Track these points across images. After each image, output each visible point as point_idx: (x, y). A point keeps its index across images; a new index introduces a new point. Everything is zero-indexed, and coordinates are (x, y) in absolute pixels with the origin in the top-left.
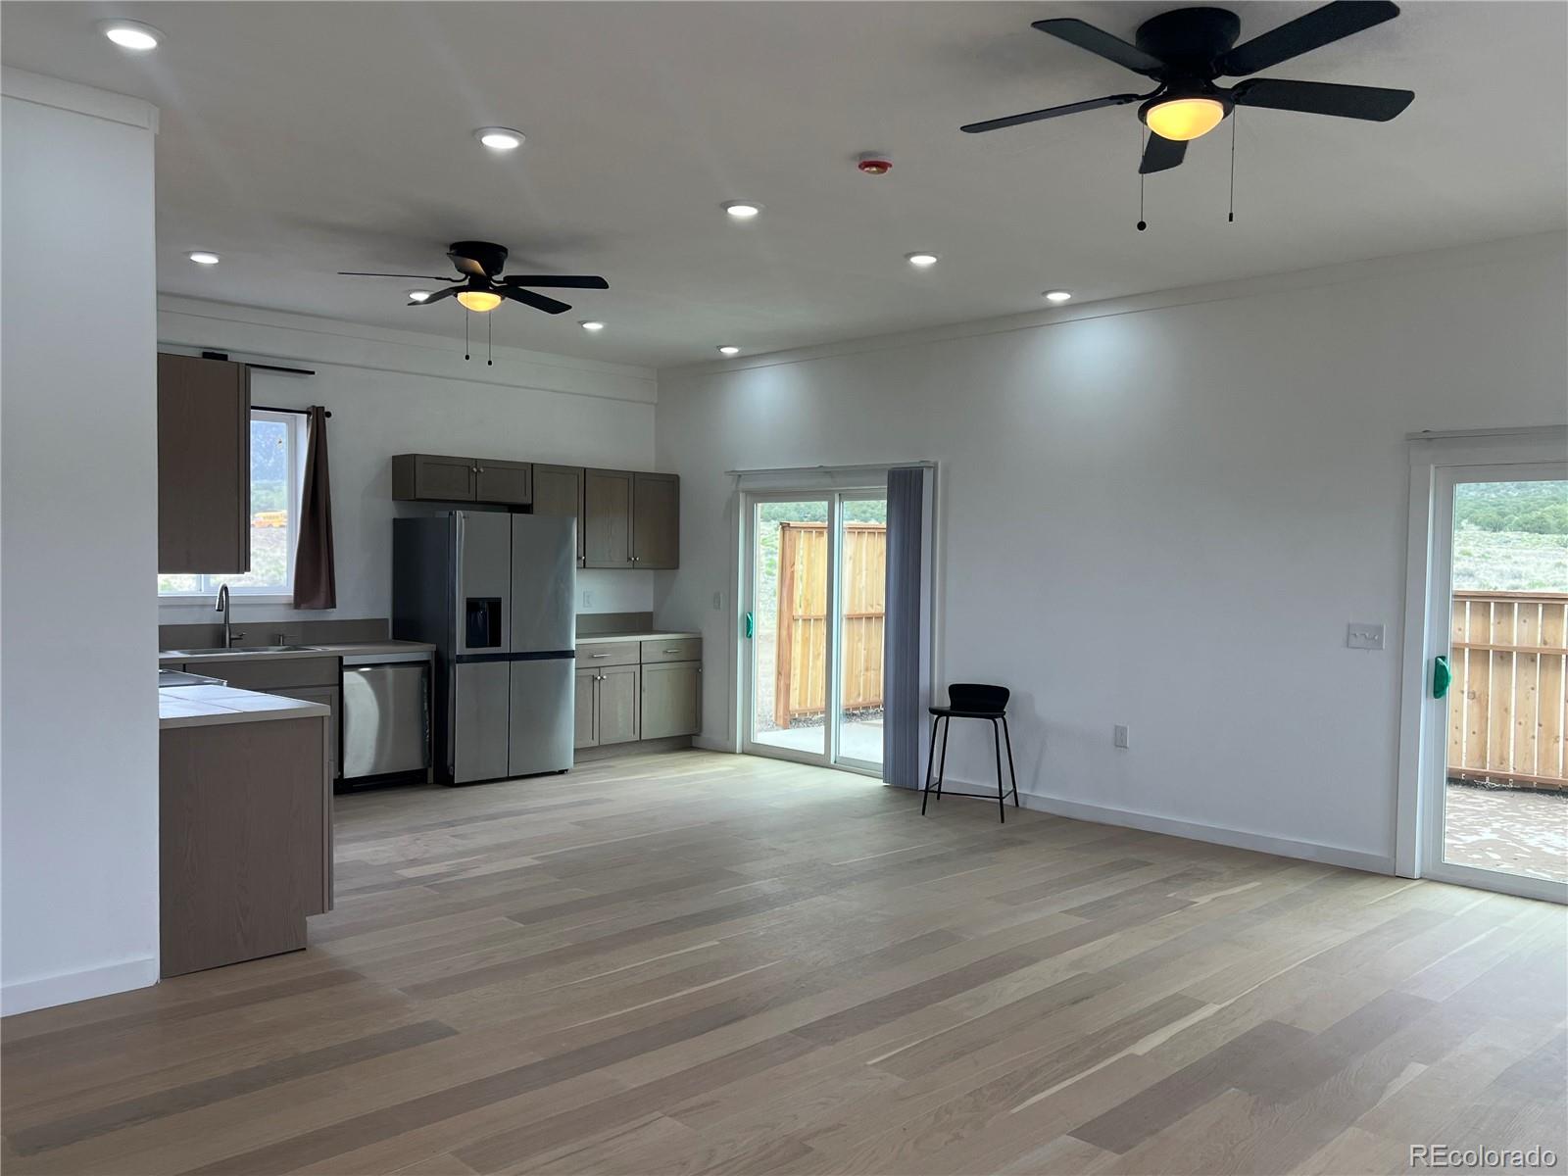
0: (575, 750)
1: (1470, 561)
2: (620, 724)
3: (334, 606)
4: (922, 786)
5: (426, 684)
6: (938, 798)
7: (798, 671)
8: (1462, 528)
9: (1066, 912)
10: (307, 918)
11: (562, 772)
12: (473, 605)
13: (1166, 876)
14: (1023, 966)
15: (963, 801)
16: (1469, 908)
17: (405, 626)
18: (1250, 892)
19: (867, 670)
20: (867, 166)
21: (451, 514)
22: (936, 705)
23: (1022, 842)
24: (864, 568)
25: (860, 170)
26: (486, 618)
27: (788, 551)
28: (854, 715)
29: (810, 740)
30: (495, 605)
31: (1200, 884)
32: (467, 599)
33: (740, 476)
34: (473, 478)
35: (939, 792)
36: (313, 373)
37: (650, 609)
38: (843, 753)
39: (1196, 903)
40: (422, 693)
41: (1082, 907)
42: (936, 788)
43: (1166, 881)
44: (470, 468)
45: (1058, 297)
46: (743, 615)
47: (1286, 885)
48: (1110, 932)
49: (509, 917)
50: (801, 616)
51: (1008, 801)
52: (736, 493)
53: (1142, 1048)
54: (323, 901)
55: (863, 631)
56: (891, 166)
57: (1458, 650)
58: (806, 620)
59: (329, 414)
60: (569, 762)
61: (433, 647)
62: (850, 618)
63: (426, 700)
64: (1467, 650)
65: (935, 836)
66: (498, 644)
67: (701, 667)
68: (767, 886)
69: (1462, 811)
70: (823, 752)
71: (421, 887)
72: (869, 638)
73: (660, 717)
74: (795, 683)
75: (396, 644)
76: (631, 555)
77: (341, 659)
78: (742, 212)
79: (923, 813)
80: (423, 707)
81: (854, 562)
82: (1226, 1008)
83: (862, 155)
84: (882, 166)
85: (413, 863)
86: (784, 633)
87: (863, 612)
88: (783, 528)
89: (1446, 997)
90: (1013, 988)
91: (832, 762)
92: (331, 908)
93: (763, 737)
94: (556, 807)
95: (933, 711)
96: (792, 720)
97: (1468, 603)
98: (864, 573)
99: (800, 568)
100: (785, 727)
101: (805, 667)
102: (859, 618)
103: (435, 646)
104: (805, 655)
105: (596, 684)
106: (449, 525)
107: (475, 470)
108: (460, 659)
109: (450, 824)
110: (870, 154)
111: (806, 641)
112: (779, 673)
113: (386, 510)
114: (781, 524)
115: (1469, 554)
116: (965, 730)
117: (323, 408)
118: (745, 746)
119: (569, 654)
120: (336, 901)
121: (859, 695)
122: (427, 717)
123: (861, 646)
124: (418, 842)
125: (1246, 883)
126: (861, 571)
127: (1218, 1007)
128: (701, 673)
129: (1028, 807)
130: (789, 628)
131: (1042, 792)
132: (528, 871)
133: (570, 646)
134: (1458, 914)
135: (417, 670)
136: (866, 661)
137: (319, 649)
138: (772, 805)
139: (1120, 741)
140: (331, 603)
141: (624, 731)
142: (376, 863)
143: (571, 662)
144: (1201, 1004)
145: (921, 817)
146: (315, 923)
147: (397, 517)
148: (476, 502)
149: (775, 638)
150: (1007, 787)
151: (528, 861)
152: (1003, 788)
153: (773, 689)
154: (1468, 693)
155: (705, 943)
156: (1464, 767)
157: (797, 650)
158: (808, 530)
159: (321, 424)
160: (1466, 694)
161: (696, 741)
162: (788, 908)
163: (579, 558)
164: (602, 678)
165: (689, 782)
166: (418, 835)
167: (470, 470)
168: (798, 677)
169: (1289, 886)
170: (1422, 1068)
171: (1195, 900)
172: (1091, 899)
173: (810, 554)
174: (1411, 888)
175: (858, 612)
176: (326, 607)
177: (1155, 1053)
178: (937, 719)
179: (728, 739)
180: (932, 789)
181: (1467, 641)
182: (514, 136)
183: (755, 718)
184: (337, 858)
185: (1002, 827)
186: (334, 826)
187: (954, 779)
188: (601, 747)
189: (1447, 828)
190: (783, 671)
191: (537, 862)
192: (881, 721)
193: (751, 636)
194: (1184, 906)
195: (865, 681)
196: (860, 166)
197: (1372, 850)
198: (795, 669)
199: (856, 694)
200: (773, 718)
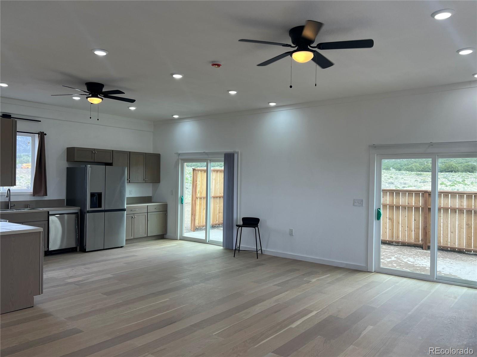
0: (126, 240)
1: (393, 179)
2: (141, 232)
3: (46, 195)
4: (234, 249)
5: (77, 219)
6: (239, 252)
7: (198, 214)
8: (391, 170)
9: (274, 285)
10: (34, 297)
11: (121, 247)
12: (92, 195)
13: (303, 273)
14: (261, 302)
15: (247, 252)
16: (387, 280)
17: (70, 201)
18: (327, 277)
19: (219, 213)
20: (214, 65)
21: (86, 166)
22: (238, 224)
23: (263, 264)
24: (218, 182)
25: (212, 66)
26: (97, 199)
27: (195, 177)
28: (215, 227)
29: (200, 235)
30: (100, 195)
31: (313, 275)
32: (91, 193)
33: (179, 154)
34: (93, 155)
35: (239, 250)
36: (40, 121)
37: (151, 195)
38: (211, 239)
39: (311, 281)
40: (76, 223)
41: (279, 284)
42: (238, 249)
43: (303, 275)
44: (92, 151)
45: (272, 104)
46: (180, 197)
47: (337, 275)
48: (287, 291)
49: (102, 294)
50: (199, 197)
51: (259, 252)
52: (178, 160)
53: (294, 325)
54: (40, 291)
55: (218, 201)
56: (221, 65)
57: (385, 206)
58: (201, 198)
59: (46, 134)
60: (124, 244)
61: (79, 208)
62: (214, 197)
63: (77, 225)
64: (388, 206)
65: (237, 263)
66: (101, 207)
67: (167, 213)
68: (185, 281)
69: (387, 252)
70: (204, 239)
71: (73, 285)
72: (220, 203)
73: (154, 229)
74: (197, 217)
75: (67, 207)
76: (144, 178)
77: (48, 212)
78: (177, 77)
79: (234, 257)
80: (76, 227)
81: (215, 180)
82: (319, 312)
83: (212, 62)
84: (219, 65)
85: (71, 277)
86: (194, 202)
87: (218, 195)
88: (193, 170)
89: (379, 306)
90: (258, 309)
91: (207, 242)
92: (42, 293)
93: (186, 235)
94: (119, 258)
95: (237, 226)
96: (196, 229)
97: (388, 193)
98: (218, 183)
99: (199, 183)
100: (194, 231)
101: (200, 212)
102: (217, 197)
103: (80, 208)
104: (200, 209)
105: (133, 219)
106: (85, 170)
107: (94, 152)
108: (88, 212)
109: (84, 264)
110: (215, 62)
111: (200, 204)
112: (192, 214)
113: (64, 165)
114: (193, 169)
115: (392, 177)
116: (247, 231)
117: (44, 132)
118: (181, 237)
119: (124, 210)
120: (44, 290)
121: (217, 221)
122: (77, 230)
123: (218, 205)
124: (73, 270)
125: (326, 275)
126: (217, 183)
127: (316, 312)
128: (167, 215)
129: (265, 254)
130: (195, 201)
131: (269, 250)
132: (109, 279)
133: (124, 207)
134: (384, 282)
135: (74, 216)
136: (219, 210)
137: (41, 209)
138: (188, 256)
139: (291, 234)
140: (46, 194)
141: (142, 234)
142: (58, 278)
143: (125, 213)
144: (312, 311)
145: (234, 258)
146: (37, 298)
147: (68, 167)
148: (94, 162)
149: (191, 204)
150: (259, 248)
151: (109, 276)
152: (258, 248)
153: (190, 219)
154: (389, 218)
155: (165, 299)
156: (388, 239)
157: (198, 207)
158: (201, 171)
159: (43, 138)
160: (388, 218)
161: (165, 236)
162: (191, 287)
163: (128, 180)
164: (135, 217)
165: (162, 249)
166: (73, 268)
167: (92, 152)
168: (198, 216)
169: (338, 275)
170: (371, 327)
171: (311, 280)
172: (281, 281)
173: (201, 178)
174: (371, 275)
175: (216, 196)
176: (43, 196)
177: (297, 327)
178: (238, 228)
179: (175, 235)
180: (237, 249)
181: (388, 203)
182: (105, 52)
183: (184, 228)
184: (45, 276)
185: (258, 260)
186: (44, 266)
187: (243, 246)
188: (134, 239)
189: (382, 257)
190: (193, 214)
191: (112, 276)
192: (222, 229)
193: (183, 203)
194: (308, 282)
195: (219, 216)
196: (212, 65)
197: (361, 264)
198: (197, 213)
199: (216, 220)
200: (190, 228)
